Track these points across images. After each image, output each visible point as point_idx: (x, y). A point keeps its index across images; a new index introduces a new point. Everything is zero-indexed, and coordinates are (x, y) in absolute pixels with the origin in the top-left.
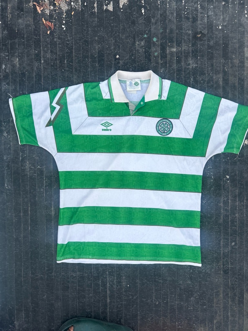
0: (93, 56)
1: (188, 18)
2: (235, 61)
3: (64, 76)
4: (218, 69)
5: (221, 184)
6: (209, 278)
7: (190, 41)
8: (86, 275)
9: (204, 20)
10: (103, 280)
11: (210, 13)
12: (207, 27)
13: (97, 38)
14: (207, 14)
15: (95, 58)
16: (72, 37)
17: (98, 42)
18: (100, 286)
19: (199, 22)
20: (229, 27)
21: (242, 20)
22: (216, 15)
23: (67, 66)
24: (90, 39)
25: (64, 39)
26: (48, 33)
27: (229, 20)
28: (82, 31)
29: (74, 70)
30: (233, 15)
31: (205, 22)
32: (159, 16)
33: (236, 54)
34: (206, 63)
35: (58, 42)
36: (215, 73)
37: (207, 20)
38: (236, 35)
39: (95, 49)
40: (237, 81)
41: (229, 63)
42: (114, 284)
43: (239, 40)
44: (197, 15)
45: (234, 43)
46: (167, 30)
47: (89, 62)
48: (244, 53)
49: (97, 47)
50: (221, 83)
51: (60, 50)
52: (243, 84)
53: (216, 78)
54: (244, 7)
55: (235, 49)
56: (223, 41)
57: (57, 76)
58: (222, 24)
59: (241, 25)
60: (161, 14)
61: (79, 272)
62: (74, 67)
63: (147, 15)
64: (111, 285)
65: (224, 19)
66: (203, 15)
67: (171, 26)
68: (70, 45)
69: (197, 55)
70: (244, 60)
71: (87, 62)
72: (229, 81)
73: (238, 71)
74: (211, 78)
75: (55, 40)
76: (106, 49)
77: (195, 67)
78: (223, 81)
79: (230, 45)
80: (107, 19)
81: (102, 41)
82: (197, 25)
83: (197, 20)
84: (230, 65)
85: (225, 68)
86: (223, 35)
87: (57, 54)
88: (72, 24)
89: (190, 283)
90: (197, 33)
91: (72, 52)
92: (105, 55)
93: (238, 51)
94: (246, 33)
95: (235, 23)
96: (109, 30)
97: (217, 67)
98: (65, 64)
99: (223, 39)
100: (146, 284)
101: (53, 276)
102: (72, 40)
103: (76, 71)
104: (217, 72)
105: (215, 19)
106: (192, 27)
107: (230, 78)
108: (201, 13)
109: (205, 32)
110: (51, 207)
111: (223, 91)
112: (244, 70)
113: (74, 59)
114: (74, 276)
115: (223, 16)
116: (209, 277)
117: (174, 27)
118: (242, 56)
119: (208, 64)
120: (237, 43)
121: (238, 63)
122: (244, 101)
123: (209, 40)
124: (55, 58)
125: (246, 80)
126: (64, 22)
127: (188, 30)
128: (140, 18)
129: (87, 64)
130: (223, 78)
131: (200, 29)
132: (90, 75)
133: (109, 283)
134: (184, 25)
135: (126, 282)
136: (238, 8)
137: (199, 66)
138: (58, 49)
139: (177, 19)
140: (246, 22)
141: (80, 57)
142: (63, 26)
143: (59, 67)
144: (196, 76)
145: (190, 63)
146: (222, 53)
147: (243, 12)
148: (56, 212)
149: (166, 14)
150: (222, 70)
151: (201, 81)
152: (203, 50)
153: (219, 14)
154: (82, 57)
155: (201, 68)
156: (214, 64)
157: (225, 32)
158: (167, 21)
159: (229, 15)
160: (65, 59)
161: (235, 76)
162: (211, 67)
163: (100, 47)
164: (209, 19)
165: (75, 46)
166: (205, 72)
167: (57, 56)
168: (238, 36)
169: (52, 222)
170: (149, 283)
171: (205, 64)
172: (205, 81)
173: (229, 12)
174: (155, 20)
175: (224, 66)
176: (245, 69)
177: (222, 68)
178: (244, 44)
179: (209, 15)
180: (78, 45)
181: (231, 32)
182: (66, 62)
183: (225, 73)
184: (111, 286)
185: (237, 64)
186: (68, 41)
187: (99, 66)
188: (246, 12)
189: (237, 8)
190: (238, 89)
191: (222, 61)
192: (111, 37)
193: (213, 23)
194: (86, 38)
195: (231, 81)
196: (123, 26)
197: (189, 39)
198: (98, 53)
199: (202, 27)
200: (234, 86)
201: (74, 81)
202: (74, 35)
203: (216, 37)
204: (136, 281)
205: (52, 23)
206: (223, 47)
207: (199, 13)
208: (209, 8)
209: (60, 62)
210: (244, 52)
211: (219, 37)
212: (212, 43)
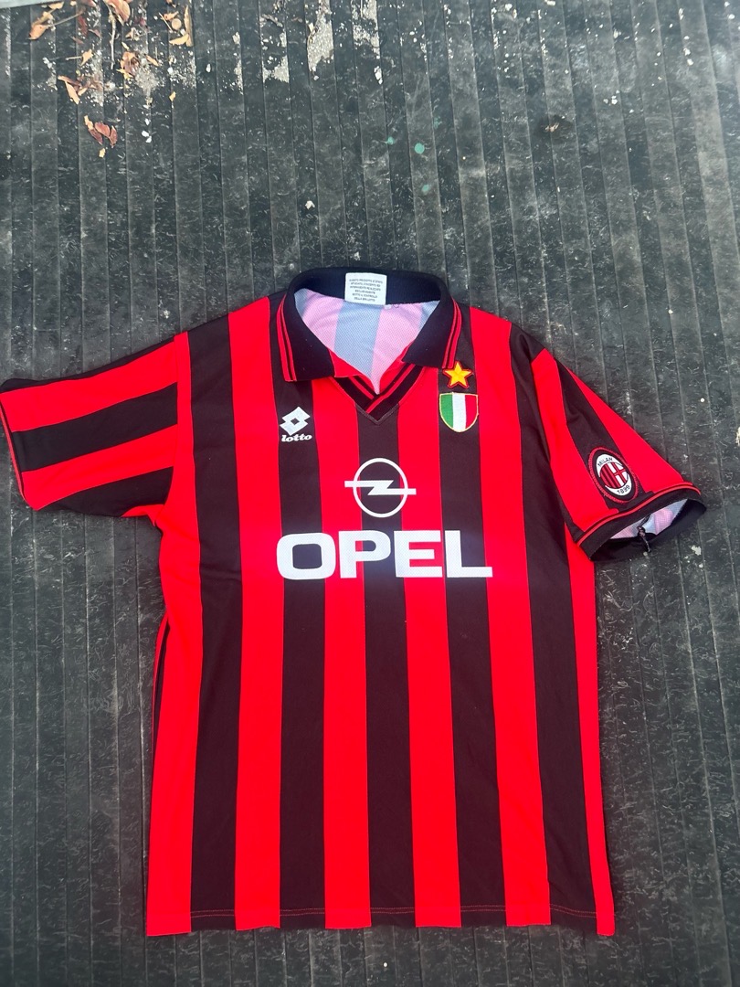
0: (237, 209)
1: (514, 84)
2: (672, 191)
3: (150, 273)
4: (623, 216)
5: (678, 577)
6: (675, 920)
7: (526, 144)
9: (562, 84)
10: (292, 945)
11: (579, 64)
12: (576, 102)
13: (244, 158)
14: (571, 67)
15: (243, 213)
16: (172, 160)
17: (249, 169)
18: (285, 971)
19: (549, 91)
20: (640, 96)
21: (678, 73)
22: (599, 68)
23: (158, 244)
24: (224, 161)
25: (148, 168)
26: (102, 154)
27: (638, 77)
28: (201, 142)
29: (179, 252)
30: (650, 65)
31: (565, 89)
32: (427, 85)
33: (671, 170)
34: (583, 203)
35: (130, 176)
36: (613, 231)
37: (573, 82)
38: (667, 117)
39: (240, 188)
40: (687, 247)
41: (655, 198)
42: (333, 961)
43: (676, 130)
44: (540, 73)
45: (663, 140)
46: (455, 121)
47: (223, 227)
48: (698, 165)
49: (246, 182)
50: (637, 258)
51: (137, 198)
52: (708, 257)
53: (618, 245)
54: (680, 39)
55: (668, 156)
56: (628, 137)
57: (128, 274)
58: (618, 92)
59: (677, 88)
60: (431, 79)
62: (181, 246)
63: (390, 86)
64: (324, 966)
65: (622, 77)
66: (557, 71)
67: (467, 109)
68: (165, 182)
69: (554, 181)
70: (700, 186)
71: (217, 227)
72: (660, 249)
73: (687, 219)
74: (603, 244)
75: (122, 171)
76: (274, 185)
77: (551, 216)
78: (642, 251)
79: (650, 148)
80: (272, 104)
81: (260, 165)
82: (542, 100)
83: (542, 85)
84: (659, 206)
85: (645, 212)
86: (625, 122)
87: (127, 211)
88: (171, 125)
89: (607, 943)
90: (544, 122)
91: (171, 203)
92: (272, 202)
93: (679, 161)
94: (695, 111)
95: (660, 86)
96: (282, 134)
97: (619, 211)
98: (150, 236)
99: (626, 131)
100: (449, 957)
101: (114, 939)
102: (173, 168)
103: (185, 253)
104: (621, 227)
105: (597, 80)
106: (530, 105)
107: (664, 240)
108: (553, 67)
109: (571, 116)
110: (111, 687)
111: (646, 282)
112: (704, 216)
113: (177, 220)
115: (619, 70)
116: (674, 917)
117: (475, 110)
118: (691, 175)
119: (588, 204)
120: (670, 141)
121: (684, 197)
122: (718, 307)
123: (585, 137)
124: (122, 222)
125: (714, 242)
126: (147, 122)
127: (519, 115)
128: (370, 94)
129: (218, 233)
130: (642, 242)
131: (554, 109)
132: (229, 261)
133: (317, 957)
134: (503, 103)
135: (377, 950)
136: (663, 43)
137: (561, 213)
138: (130, 196)
139: (480, 87)
140: (691, 80)
141: (197, 215)
142: (145, 134)
143: (135, 247)
144: (557, 242)
145: (532, 207)
146: (629, 173)
147: (678, 54)
148: (125, 702)
149: (449, 77)
150: (634, 219)
151: (573, 255)
152: (569, 166)
153: (607, 65)
154: (204, 214)
155: (568, 218)
156: (609, 204)
157: (632, 111)
158: (451, 95)
159: (637, 63)
160: (151, 223)
161: (678, 235)
162: (601, 213)
163: (254, 183)
164: (578, 80)
165: (181, 184)
166: (583, 228)
167: (127, 216)
168: (673, 120)
169: (113, 741)
170: (459, 950)
171: (580, 207)
172: (586, 255)
173: (635, 57)
174: (415, 96)
175: (639, 208)
176: (707, 211)
177: (633, 213)
178: (695, 140)
179: (577, 71)
180: (190, 181)
181: (650, 109)
182: (154, 231)
183: (646, 228)
184: (325, 968)
185: (681, 198)
186: (160, 171)
187: (255, 236)
188: (687, 52)
189: (658, 45)
190: (694, 270)
191: (633, 193)
192: (288, 151)
193: (592, 91)
194: (212, 160)
195: (668, 250)
196: (323, 118)
197: (523, 140)
198: (252, 199)
199: (560, 103)
200: (681, 265)
201: (180, 285)
202: (177, 154)
203: (603, 128)
204: (412, 945)
205: (111, 128)
206: (630, 154)
207: (545, 68)
208: (574, 52)
209: (137, 233)
210: (697, 163)
211: (612, 127)
212: (593, 145)
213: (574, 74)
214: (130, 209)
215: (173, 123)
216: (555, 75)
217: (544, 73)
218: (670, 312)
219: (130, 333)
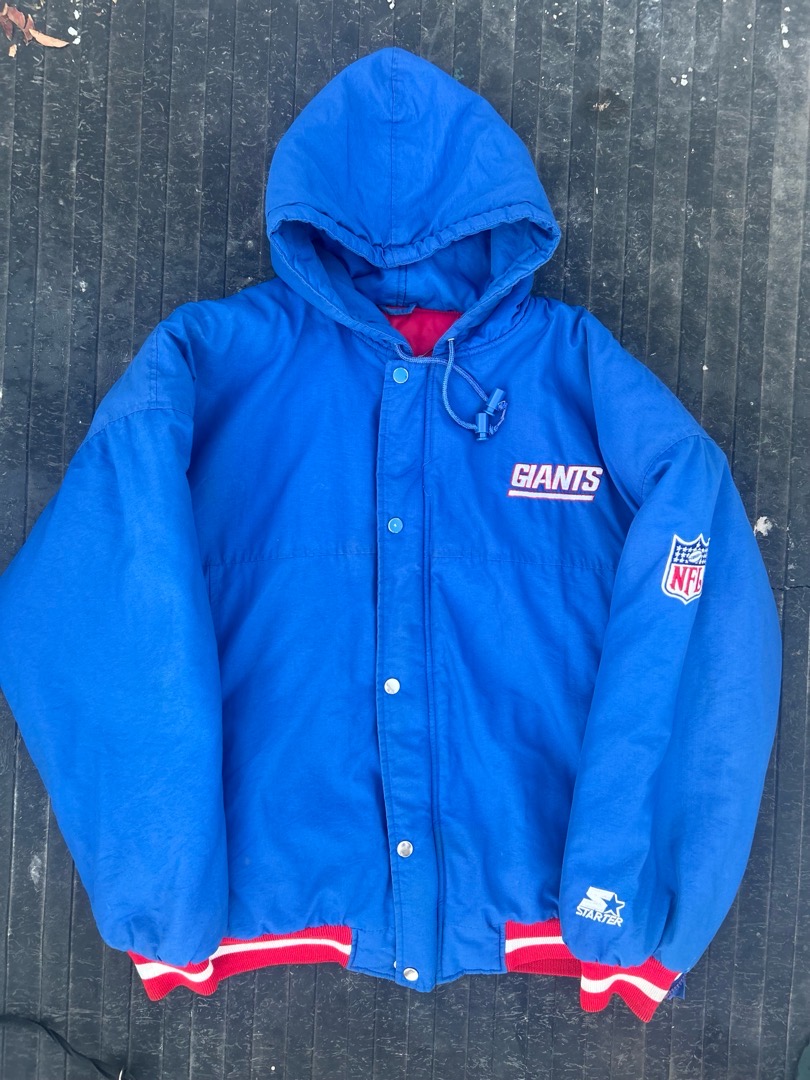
0: (186, 156)
1: (562, 37)
2: (734, 213)
3: (66, 226)
4: (669, 238)
6: (592, 1048)
7: (566, 123)
8: (106, 1019)
9: (623, 47)
10: (171, 1041)
11: (650, 23)
12: (636, 75)
13: (203, 86)
14: (638, 26)
15: (194, 162)
16: (106, 73)
17: (207, 103)
18: (161, 1066)
19: (605, 55)
20: (717, 80)
21: (768, 57)
22: (672, 32)
23: (79, 189)
24: (175, 86)
25: (73, 80)
26: (13, 52)
27: (718, 53)
28: (147, 55)
29: (106, 204)
30: (736, 38)
31: (626, 56)
32: (451, 21)
33: (738, 186)
34: (623, 213)
35: (48, 88)
36: (655, 255)
37: (637, 48)
38: (745, 114)
39: (192, 128)
40: (739, 288)
41: (712, 219)
42: (216, 1061)
43: (753, 133)
44: (597, 26)
45: (735, 145)
46: (481, 77)
47: (166, 179)
48: (770, 184)
49: (204, 120)
50: (677, 294)
51: (55, 121)
52: (762, 304)
53: (657, 274)
54: (779, 11)
55: (737, 167)
56: (692, 134)
57: (36, 224)
58: (690, 70)
59: (763, 77)
60: (457, 13)
61: (80, 1007)
62: (109, 196)
63: (403, 14)
64: (204, 1064)
65: (699, 50)
66: (620, 28)
67: (498, 62)
68: (93, 104)
69: (592, 179)
70: (768, 212)
71: (158, 178)
72: (706, 287)
73: (745, 253)
74: (639, 271)
75: (37, 80)
76: (238, 129)
77: (582, 225)
78: (684, 287)
79: (717, 152)
80: (246, 15)
81: (222, 100)
82: (595, 65)
83: (598, 45)
84: (715, 228)
85: (696, 236)
86: (692, 112)
87: (40, 137)
88: (108, 24)
89: (516, 1065)
90: (593, 96)
91: (100, 135)
92: (233, 154)
93: (749, 175)
94: (780, 110)
95: (743, 70)
96: (254, 60)
97: (666, 230)
98: (69, 176)
99: (692, 126)
100: (344, 1066)
102: (106, 85)
103: (114, 206)
104: (664, 252)
105: (668, 47)
106: (578, 70)
107: (712, 276)
108: (615, 21)
109: (627, 93)
111: (682, 327)
112: (765, 252)
113: (106, 159)
114: (57, 1020)
115: (697, 39)
116: (591, 1045)
117: (508, 66)
118: (760, 196)
119: (630, 215)
120: (743, 146)
121: (746, 223)
122: (760, 369)
123: (640, 125)
124: (32, 151)
125: (772, 287)
126: (77, 15)
127: (562, 81)
128: (377, 21)
129: (159, 185)
130: (686, 275)
131: (607, 80)
132: (170, 226)
133: (198, 1055)
134: (545, 62)
135: (265, 1052)
136: (757, 12)
137: (594, 222)
138: (46, 118)
139: (519, 35)
140: (783, 68)
141: (134, 157)
142: (72, 31)
143: (47, 189)
144: (584, 261)
145: (561, 209)
146: (686, 182)
147: (773, 30)
149: (481, 14)
150: (682, 243)
151: (601, 280)
152: (614, 162)
153: (683, 30)
154: (142, 156)
155: (603, 232)
156: (656, 219)
157: (703, 99)
158: (481, 40)
159: (720, 35)
160: (71, 158)
161: (731, 272)
162: (644, 230)
163: (212, 123)
164: (644, 46)
165: (116, 110)
166: (619, 246)
167: (40, 144)
168: (751, 120)
170: (356, 1060)
171: (620, 218)
172: (617, 282)
173: (720, 25)
174: (435, 34)
175: (690, 231)
176: (771, 246)
177: (682, 235)
178: (772, 150)
179: (645, 32)
180: (127, 108)
181: (726, 100)
182: (74, 170)
183: (694, 257)
184: (206, 1067)
185: (743, 225)
186: (88, 87)
187: (207, 197)
188: (785, 30)
189: (751, 14)
190: (741, 320)
191: (686, 209)
192: (261, 85)
193: (658, 64)
194: (159, 82)
195: (716, 289)
196: (311, 45)
197: (563, 117)
198: (207, 147)
199: (616, 74)
200: (728, 310)
201: (104, 249)
202: (114, 67)
203: (664, 117)
204: (306, 1051)
205: (27, 17)
206: (692, 157)
207: (605, 21)
208: (645, 5)
209: (52, 169)
210: (769, 181)
211: (676, 117)
212: (648, 138)
213: (640, 35)
214: (45, 134)
215: (111, 22)
216: (616, 33)
217: (603, 29)
218: (705, 368)
219: (34, 305)
